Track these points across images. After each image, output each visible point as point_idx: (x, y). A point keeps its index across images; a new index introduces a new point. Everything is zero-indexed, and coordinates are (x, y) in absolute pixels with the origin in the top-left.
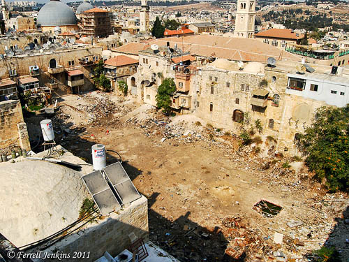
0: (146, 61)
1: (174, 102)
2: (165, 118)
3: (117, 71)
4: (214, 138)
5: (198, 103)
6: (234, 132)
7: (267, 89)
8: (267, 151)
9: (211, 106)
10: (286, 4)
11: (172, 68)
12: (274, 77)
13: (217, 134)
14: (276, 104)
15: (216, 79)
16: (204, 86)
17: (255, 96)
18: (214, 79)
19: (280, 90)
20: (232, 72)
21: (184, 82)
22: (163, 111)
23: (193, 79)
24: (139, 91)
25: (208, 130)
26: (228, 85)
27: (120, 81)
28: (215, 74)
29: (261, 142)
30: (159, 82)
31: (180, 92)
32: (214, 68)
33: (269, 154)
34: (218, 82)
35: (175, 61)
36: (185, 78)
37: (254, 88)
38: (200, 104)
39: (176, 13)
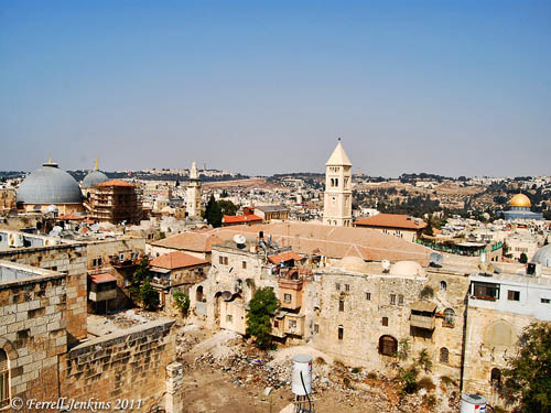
0: (223, 261)
1: (276, 325)
2: (261, 354)
3: (172, 277)
4: (352, 383)
5: (317, 326)
6: (382, 372)
7: (434, 301)
8: (446, 402)
9: (341, 331)
10: (373, 181)
11: (270, 272)
12: (443, 283)
13: (355, 376)
14: (450, 324)
15: (347, 287)
16: (327, 300)
17: (415, 312)
18: (343, 288)
19: (455, 301)
20: (374, 276)
21: (294, 293)
22: (254, 342)
23: (307, 288)
24: (210, 309)
25: (339, 371)
26: (368, 296)
27: (175, 292)
28: (345, 280)
29: (434, 387)
30: (248, 295)
31: (285, 309)
32: (343, 270)
33: (450, 406)
34: (350, 292)
35: (274, 260)
36: (296, 287)
37: (412, 299)
38: (321, 328)
39: (221, 191)
